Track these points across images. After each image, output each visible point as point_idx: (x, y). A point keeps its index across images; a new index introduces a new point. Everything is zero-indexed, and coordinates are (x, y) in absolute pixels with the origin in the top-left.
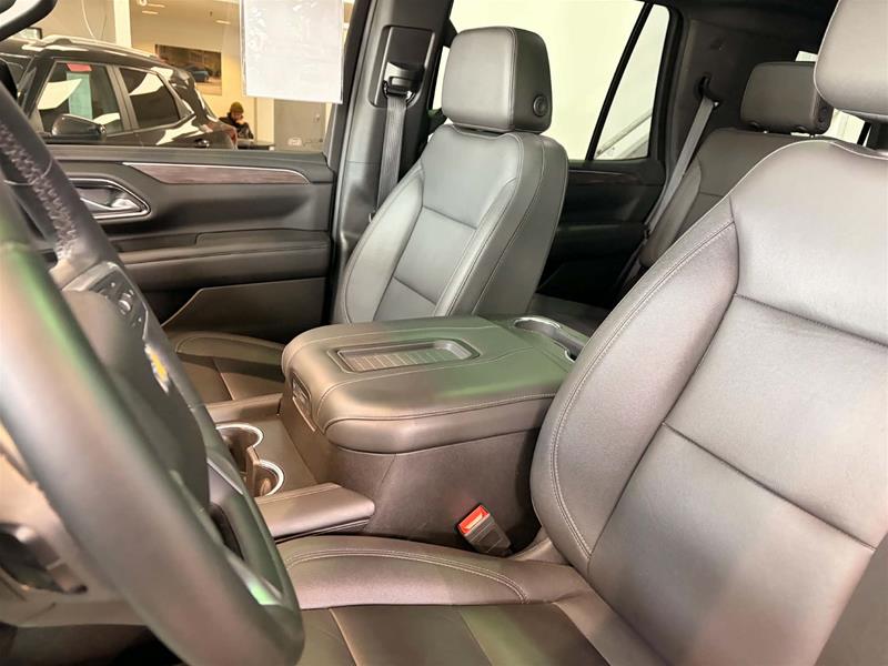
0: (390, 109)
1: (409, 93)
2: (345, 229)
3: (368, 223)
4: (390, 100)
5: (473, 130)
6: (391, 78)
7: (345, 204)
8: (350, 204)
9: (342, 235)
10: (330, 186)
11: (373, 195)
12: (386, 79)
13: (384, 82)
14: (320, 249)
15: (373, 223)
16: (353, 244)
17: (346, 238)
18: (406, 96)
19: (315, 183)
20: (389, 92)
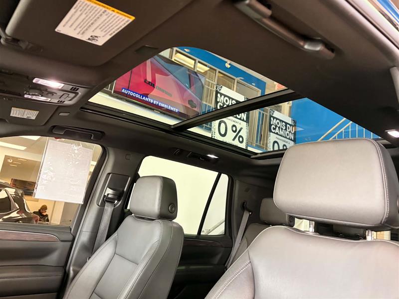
0: (106, 207)
1: (116, 201)
2: (74, 265)
3: (86, 262)
4: (107, 204)
5: (143, 218)
6: (108, 194)
7: (76, 252)
8: (79, 252)
9: (71, 268)
10: (70, 243)
11: (91, 248)
12: (106, 194)
13: (105, 196)
14: (57, 276)
15: (89, 262)
16: (76, 273)
17: (74, 270)
18: (114, 202)
19: (62, 241)
20: (107, 200)
